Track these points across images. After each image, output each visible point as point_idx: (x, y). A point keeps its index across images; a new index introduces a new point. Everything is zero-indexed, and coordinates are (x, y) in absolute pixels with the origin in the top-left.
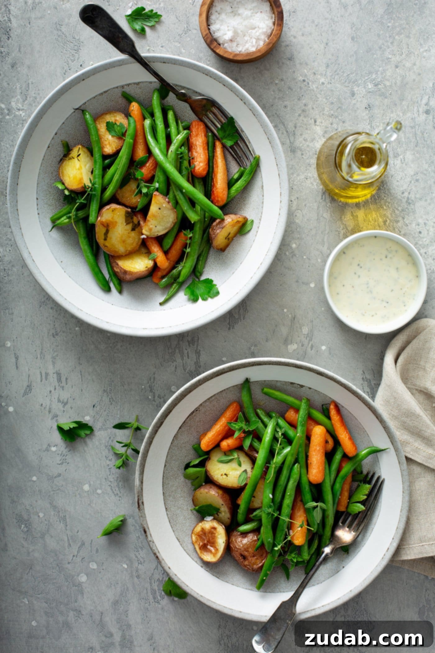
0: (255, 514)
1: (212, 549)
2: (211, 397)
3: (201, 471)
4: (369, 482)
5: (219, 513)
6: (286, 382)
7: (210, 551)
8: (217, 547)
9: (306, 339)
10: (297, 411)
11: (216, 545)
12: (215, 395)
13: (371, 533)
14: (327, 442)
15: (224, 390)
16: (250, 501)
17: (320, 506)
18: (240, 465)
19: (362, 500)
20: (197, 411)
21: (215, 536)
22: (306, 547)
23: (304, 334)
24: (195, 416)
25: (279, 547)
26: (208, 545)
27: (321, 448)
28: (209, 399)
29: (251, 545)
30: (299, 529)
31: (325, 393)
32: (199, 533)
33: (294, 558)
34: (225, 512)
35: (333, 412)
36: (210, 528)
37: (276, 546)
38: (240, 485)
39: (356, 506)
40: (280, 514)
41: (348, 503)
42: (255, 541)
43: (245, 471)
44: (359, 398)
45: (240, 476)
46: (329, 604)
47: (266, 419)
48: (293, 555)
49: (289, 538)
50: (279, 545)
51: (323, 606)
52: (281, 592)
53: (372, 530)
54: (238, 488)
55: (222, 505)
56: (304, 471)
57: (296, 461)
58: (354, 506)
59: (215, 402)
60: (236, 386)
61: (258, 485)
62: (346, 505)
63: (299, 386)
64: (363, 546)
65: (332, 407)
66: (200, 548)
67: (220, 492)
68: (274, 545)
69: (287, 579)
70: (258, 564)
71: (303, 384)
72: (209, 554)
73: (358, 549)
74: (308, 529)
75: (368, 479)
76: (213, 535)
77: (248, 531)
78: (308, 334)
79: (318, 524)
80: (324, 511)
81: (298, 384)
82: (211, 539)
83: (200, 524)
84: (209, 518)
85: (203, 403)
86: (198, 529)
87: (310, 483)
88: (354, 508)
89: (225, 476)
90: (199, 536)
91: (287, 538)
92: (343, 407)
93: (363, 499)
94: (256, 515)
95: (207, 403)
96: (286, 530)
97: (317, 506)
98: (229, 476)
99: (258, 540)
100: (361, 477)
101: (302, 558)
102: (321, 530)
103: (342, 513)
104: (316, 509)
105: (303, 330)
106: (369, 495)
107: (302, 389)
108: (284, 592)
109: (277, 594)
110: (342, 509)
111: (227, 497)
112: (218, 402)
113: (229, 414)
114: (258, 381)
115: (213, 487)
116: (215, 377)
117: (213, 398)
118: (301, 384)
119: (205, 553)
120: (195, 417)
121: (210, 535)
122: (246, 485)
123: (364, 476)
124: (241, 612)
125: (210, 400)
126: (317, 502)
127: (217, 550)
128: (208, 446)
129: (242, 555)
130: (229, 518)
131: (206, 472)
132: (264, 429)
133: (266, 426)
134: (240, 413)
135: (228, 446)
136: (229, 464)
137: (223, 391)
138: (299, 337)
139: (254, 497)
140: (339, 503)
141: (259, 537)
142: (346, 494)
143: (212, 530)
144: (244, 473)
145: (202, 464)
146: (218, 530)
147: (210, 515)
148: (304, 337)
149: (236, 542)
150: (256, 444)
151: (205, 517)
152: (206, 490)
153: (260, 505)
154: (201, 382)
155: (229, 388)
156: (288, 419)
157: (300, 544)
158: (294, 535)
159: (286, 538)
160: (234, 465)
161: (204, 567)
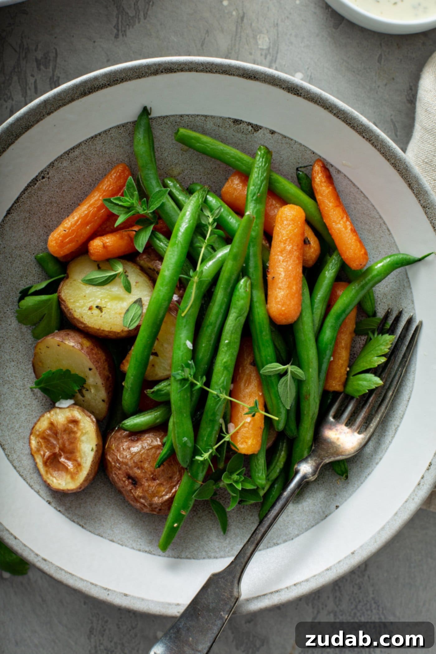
0: (156, 388)
1: (70, 465)
2: (73, 149)
3: (49, 300)
4: (391, 331)
5: (84, 391)
6: (223, 119)
7: (66, 469)
8: (79, 460)
9: (265, 58)
10: (245, 177)
11: (78, 454)
12: (79, 145)
13: (393, 437)
14: (306, 242)
15: (100, 134)
16: (145, 364)
17: (291, 372)
18: (128, 289)
19: (376, 365)
20: (43, 178)
21: (75, 438)
22: (262, 461)
23: (262, 49)
24: (39, 189)
25: (206, 456)
26: (61, 456)
27: (295, 248)
28: (67, 153)
29: (148, 456)
30: (249, 419)
31: (303, 143)
32: (44, 432)
33: (237, 482)
34: (96, 386)
35: (319, 178)
36: (65, 422)
37: (200, 455)
38: (126, 329)
39: (365, 380)
40: (208, 383)
41: (348, 373)
42: (158, 447)
43: (139, 302)
44: (373, 144)
45: (128, 310)
46: (307, 580)
47: (181, 197)
48: (235, 477)
49: (227, 438)
50: (206, 452)
51: (295, 585)
52: (209, 557)
53: (396, 430)
54: (123, 334)
55: (90, 369)
56: (258, 295)
57: (243, 272)
58: (359, 379)
59: (81, 163)
60: (123, 125)
61: (163, 327)
62: (343, 379)
63: (250, 128)
64: (377, 464)
65: (317, 168)
66: (45, 463)
67: (87, 343)
68: (196, 452)
69: (222, 533)
70: (162, 496)
71: (259, 124)
72: (64, 474)
73: (368, 471)
74: (266, 417)
75: (388, 326)
76: (73, 435)
77: (144, 428)
78: (268, 49)
79: (288, 411)
80: (299, 383)
81: (249, 124)
82: (67, 444)
83: (48, 415)
84: (65, 403)
85: (56, 160)
86: (43, 425)
87: (272, 321)
88: (361, 382)
89: (96, 311)
90: (44, 438)
91: (224, 437)
92: (339, 172)
93: (380, 363)
94: (159, 390)
95: (65, 164)
96: (221, 421)
97: (286, 373)
98: (104, 310)
99: (163, 444)
100: (374, 323)
101: (254, 483)
102: (293, 426)
103: (336, 394)
104: (283, 379)
105: (260, 42)
106: (391, 355)
107: (256, 134)
108: (216, 558)
109: (201, 561)
110: (336, 385)
111: (102, 356)
112: (88, 162)
113: (107, 185)
114: (167, 116)
115: (72, 334)
116: (78, 98)
117: (77, 152)
118: (254, 122)
119: (55, 474)
120: (40, 193)
121: (65, 437)
122: (138, 328)
123: (379, 321)
124: (126, 595)
125: (71, 155)
126: (284, 364)
127: (79, 465)
128: (62, 244)
129: (129, 477)
130: (103, 401)
131: (60, 302)
132: (179, 211)
133: (180, 206)
134: (130, 177)
135: (105, 247)
136: (107, 287)
137: (96, 136)
138: (251, 54)
139: (156, 354)
140: (329, 375)
141: (165, 440)
142: (344, 354)
143: (71, 425)
144: (136, 306)
145: (53, 288)
146: (82, 424)
147: (67, 397)
148: (261, 55)
149: (118, 450)
150: (161, 243)
151: (58, 400)
152: (58, 339)
153: (166, 373)
154: (49, 107)
155: (109, 130)
156: (227, 197)
157: (250, 452)
158: (237, 432)
159: (220, 438)
160: (116, 289)
161: (53, 504)
